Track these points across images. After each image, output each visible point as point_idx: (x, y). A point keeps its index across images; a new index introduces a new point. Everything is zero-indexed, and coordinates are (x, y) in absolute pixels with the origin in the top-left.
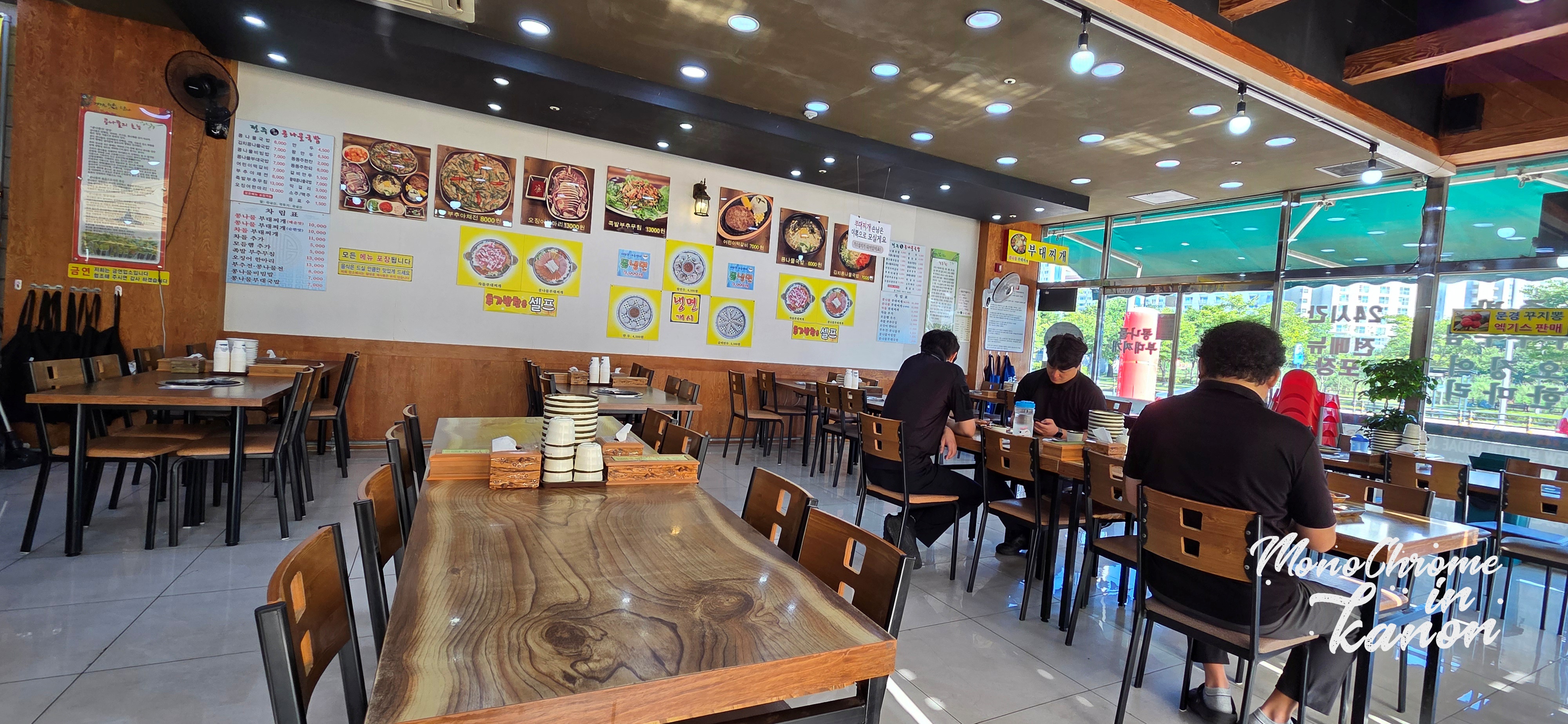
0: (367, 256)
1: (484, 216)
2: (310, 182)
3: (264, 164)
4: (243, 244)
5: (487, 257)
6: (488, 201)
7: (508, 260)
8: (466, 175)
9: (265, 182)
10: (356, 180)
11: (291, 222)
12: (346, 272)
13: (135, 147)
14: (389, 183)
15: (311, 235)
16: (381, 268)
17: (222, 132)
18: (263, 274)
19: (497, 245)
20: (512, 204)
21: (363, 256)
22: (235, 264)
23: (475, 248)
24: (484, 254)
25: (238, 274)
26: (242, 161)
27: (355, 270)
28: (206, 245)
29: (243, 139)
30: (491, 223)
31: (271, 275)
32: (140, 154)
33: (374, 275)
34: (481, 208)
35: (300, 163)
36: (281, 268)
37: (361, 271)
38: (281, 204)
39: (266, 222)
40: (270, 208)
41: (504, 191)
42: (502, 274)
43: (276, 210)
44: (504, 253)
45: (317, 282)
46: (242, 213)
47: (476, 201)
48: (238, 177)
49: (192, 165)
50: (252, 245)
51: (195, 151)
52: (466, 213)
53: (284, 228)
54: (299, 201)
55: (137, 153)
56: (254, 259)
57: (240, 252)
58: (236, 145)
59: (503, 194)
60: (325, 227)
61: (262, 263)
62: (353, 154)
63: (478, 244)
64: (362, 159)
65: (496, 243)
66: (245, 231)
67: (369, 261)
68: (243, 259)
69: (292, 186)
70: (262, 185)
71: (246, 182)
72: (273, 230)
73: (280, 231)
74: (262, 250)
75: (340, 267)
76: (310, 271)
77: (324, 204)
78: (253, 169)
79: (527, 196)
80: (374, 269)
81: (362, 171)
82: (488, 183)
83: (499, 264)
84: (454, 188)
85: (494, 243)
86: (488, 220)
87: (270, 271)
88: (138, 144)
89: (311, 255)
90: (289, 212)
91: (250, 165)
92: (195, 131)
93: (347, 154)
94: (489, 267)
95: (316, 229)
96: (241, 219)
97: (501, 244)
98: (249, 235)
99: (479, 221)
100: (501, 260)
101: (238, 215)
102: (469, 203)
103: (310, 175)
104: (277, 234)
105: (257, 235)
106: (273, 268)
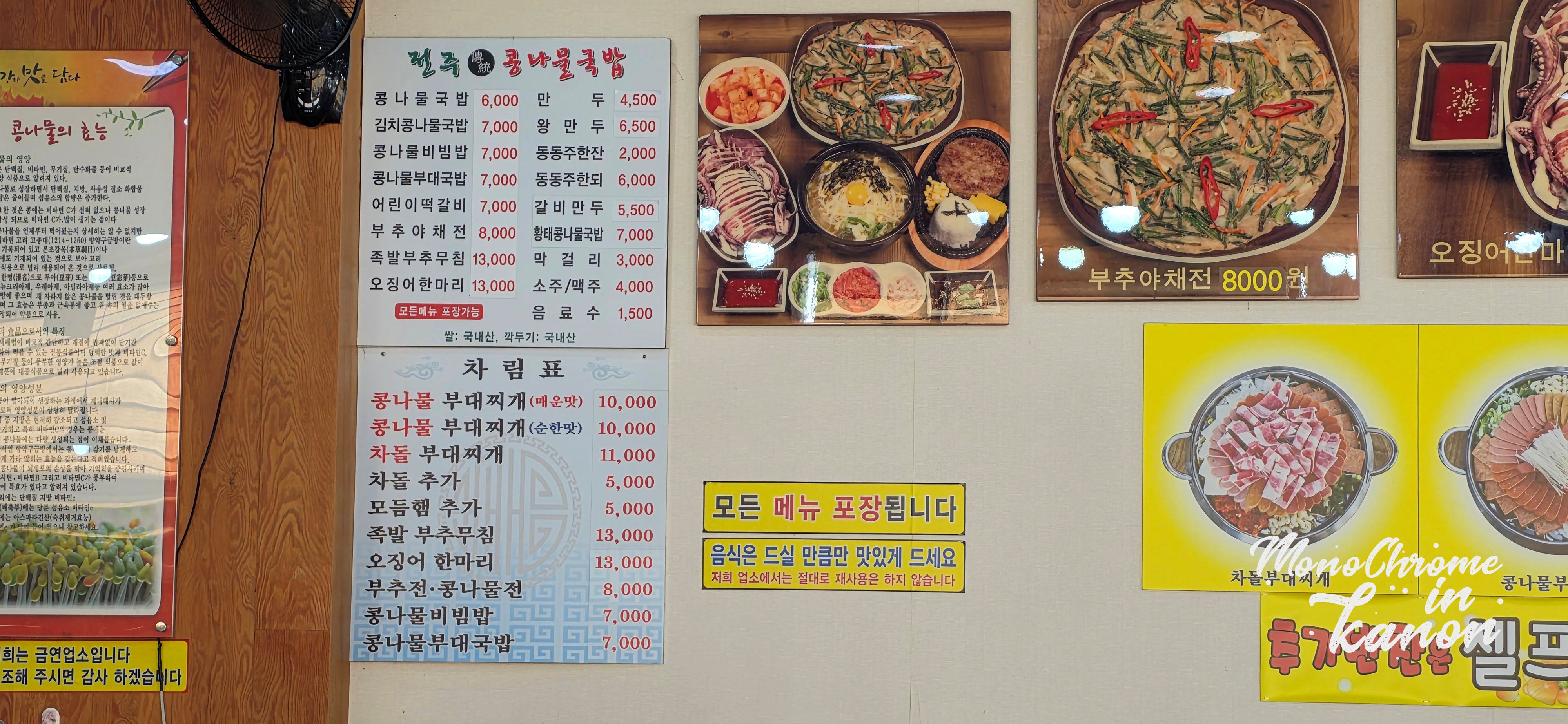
0: (797, 505)
1: (1237, 265)
2: (597, 234)
3: (452, 192)
4: (399, 509)
5: (1258, 452)
6: (1247, 196)
7: (1351, 452)
8: (1152, 99)
9: (459, 260)
10: (749, 196)
11: (543, 400)
12: (728, 577)
13: (93, 204)
14: (861, 187)
15: (609, 441)
16: (852, 547)
17: (328, 97)
18: (461, 616)
19: (1300, 390)
20: (1352, 192)
21: (784, 506)
22: (375, 587)
23: (1205, 416)
24: (1246, 438)
25: (386, 628)
26: (389, 191)
27: (760, 566)
28: (290, 527)
29: (392, 111)
30: (1267, 296)
31: (483, 616)
32: (106, 226)
33: (825, 578)
34: (1220, 234)
35: (563, 166)
36: (515, 588)
37: (779, 568)
38: (509, 335)
39: (465, 413)
40: (474, 355)
41: (1313, 139)
42: (1331, 520)
43: (494, 361)
44: (1331, 427)
45: (634, 629)
46: (395, 388)
47: (1199, 204)
48: (377, 257)
49: (246, 234)
50: (422, 506)
51: (251, 183)
52: (1163, 267)
53: (519, 426)
54: (566, 314)
55: (97, 224)
56: (430, 561)
57: (388, 539)
58: (370, 138)
59: (1313, 150)
60: (650, 402)
61: (457, 574)
62: (733, 96)
63: (1217, 397)
64: (767, 107)
65: (1296, 381)
66: (401, 455)
67: (808, 525)
68: (399, 567)
69: (540, 258)
70: (449, 271)
71: (403, 270)
72: (489, 439)
73: (510, 442)
74: (456, 521)
75: (709, 559)
76: (608, 589)
77: (646, 313)
78: (422, 217)
79: (1415, 143)
80: (826, 555)
81: (768, 157)
82: (1244, 116)
83: (1311, 478)
84: (1107, 165)
85: (1285, 386)
86: (1252, 281)
87: (481, 601)
88: (100, 193)
89: (610, 522)
90: (534, 364)
91: (411, 204)
92: (251, 111)
93: (713, 99)
94: (1272, 494)
95: (622, 417)
96: (393, 413)
97: (1316, 384)
98: (415, 468)
99: (1216, 295)
100: (1320, 457)
101: (380, 400)
102: (1170, 216)
103: (597, 207)
104: (497, 453)
105: (441, 466)
106: (492, 590)
